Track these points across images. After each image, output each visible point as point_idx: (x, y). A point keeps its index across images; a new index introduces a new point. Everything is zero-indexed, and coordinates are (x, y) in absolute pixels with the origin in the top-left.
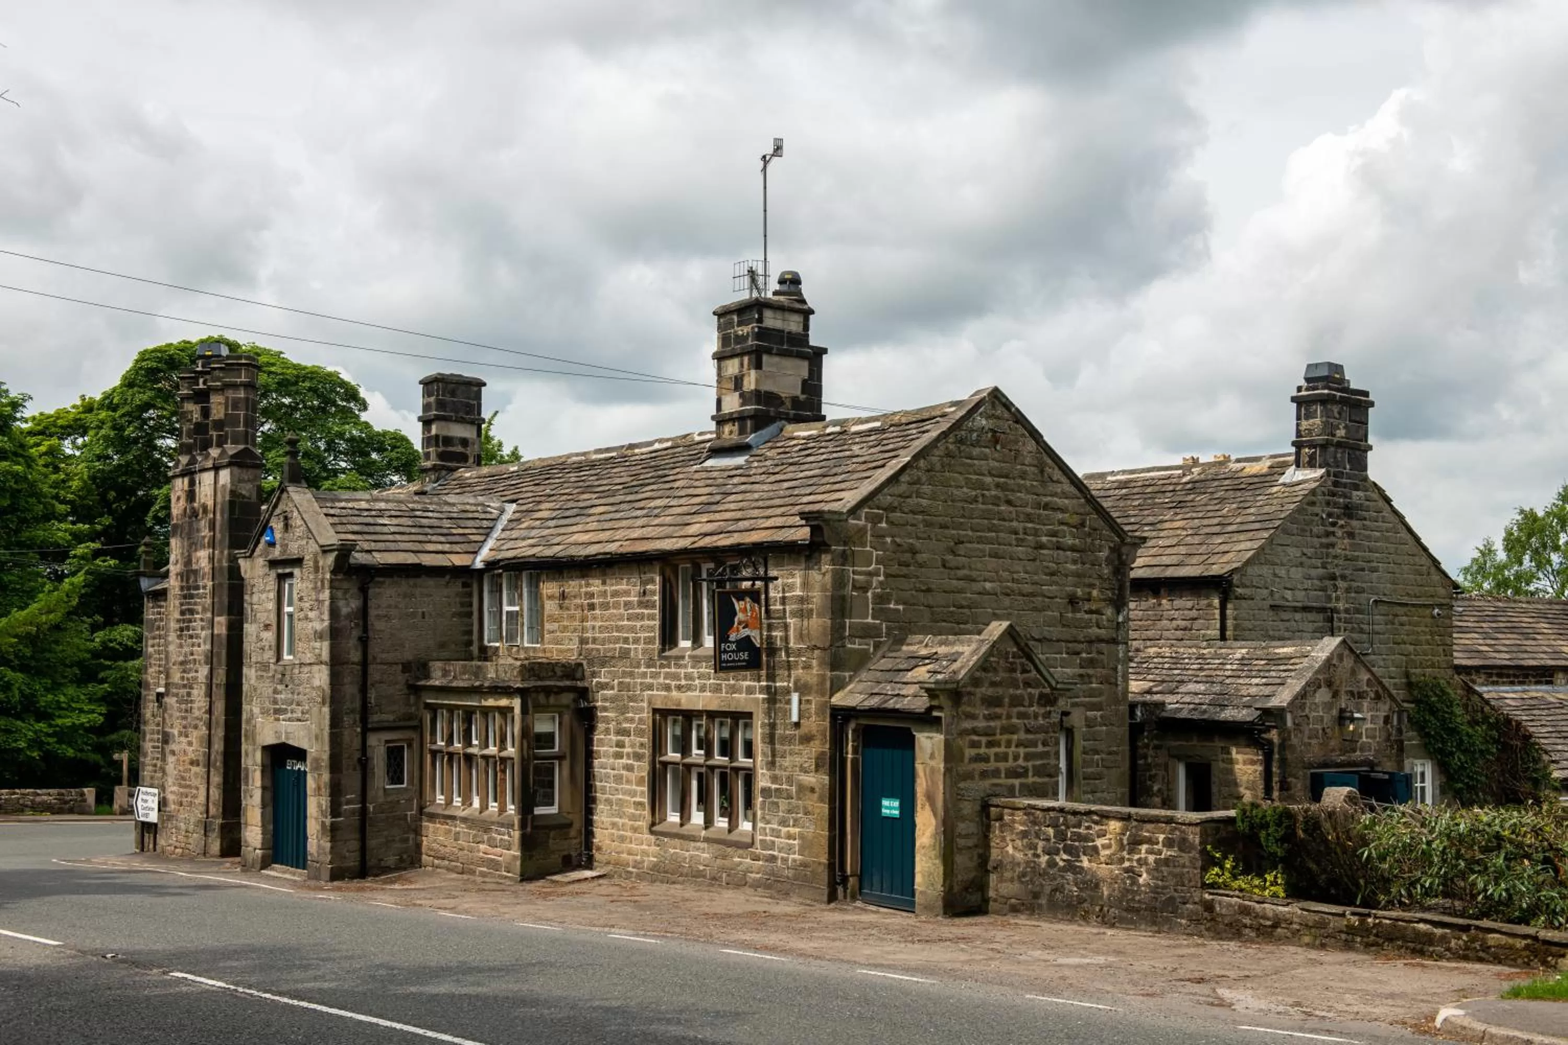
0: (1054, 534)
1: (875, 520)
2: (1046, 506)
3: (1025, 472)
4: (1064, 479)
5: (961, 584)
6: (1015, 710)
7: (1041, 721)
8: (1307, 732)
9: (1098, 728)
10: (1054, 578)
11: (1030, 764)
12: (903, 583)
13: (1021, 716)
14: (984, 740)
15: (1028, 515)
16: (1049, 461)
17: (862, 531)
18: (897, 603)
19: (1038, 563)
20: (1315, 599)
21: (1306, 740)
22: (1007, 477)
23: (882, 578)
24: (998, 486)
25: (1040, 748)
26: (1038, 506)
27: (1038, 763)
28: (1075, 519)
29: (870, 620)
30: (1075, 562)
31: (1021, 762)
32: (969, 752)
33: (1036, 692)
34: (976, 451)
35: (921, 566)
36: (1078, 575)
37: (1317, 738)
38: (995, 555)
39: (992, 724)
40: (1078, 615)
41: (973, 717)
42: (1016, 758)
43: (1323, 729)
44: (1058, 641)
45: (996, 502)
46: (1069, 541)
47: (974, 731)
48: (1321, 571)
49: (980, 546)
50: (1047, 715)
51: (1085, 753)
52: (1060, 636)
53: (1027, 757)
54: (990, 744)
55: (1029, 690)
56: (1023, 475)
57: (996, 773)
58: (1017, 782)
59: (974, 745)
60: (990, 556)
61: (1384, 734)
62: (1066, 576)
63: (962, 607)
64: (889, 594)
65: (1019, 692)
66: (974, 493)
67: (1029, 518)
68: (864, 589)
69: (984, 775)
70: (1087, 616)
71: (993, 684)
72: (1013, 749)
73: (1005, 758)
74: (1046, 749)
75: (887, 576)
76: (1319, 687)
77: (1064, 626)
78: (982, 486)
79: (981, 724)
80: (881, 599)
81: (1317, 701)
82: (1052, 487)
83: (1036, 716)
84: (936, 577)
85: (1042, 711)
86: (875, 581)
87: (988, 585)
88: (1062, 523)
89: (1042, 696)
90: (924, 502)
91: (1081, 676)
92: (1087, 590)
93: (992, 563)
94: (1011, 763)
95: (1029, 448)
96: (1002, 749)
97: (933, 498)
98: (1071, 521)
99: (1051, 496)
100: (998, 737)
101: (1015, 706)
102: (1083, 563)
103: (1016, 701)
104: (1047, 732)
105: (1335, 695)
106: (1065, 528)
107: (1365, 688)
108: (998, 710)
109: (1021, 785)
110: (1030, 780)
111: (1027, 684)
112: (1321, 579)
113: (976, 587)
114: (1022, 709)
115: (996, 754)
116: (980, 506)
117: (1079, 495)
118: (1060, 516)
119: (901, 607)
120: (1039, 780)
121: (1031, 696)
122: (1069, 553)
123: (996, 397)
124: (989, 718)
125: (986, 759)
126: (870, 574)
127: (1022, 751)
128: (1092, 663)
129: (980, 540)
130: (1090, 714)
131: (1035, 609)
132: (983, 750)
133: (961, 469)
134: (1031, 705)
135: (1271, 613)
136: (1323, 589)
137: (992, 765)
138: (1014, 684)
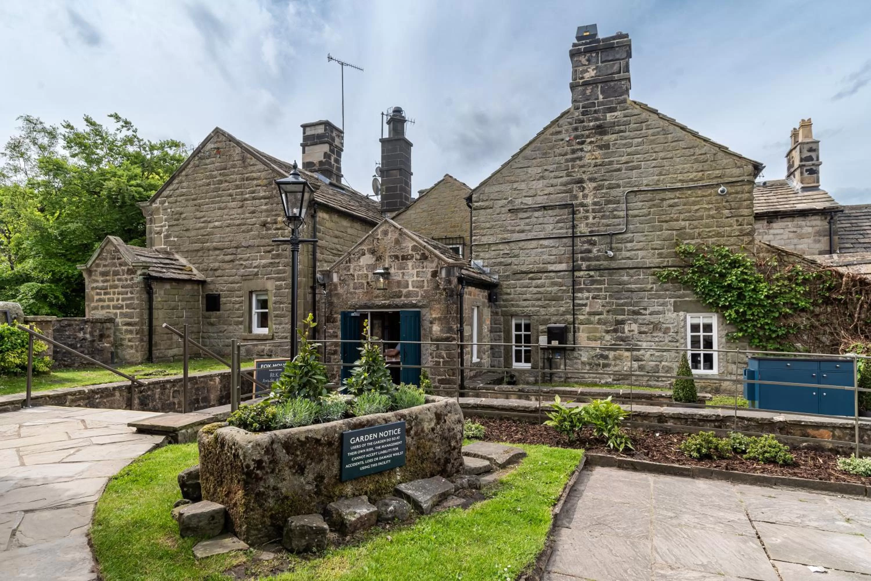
0: (253, 192)
1: (163, 203)
2: (248, 179)
3: (235, 165)
4: (258, 163)
5: (203, 225)
6: (116, 277)
7: (129, 282)
8: (352, 285)
9: (283, 290)
10: (254, 215)
11: (124, 303)
12: (176, 228)
13: (119, 280)
14: (103, 291)
15: (237, 186)
16: (249, 156)
17: (158, 209)
18: (174, 237)
19: (244, 208)
20: (558, 199)
21: (352, 290)
22: (225, 169)
23: (167, 227)
24: (220, 174)
25: (129, 295)
26: (243, 179)
27: (128, 302)
28: (265, 182)
29: (163, 246)
30: (266, 204)
31: (120, 302)
32: (96, 297)
33: (125, 268)
34: (208, 161)
35: (184, 219)
36: (267, 211)
37: (363, 288)
38: (220, 209)
39: (105, 284)
40: (270, 232)
41: (97, 281)
42: (118, 300)
43: (368, 283)
44: (258, 246)
45: (221, 182)
46: (262, 194)
47: (97, 288)
48: (565, 179)
49: (213, 206)
50: (132, 279)
51: (275, 303)
52: (259, 244)
53: (123, 300)
54: (105, 294)
55: (122, 267)
56: (234, 166)
57: (108, 307)
58: (118, 311)
59: (98, 294)
60: (218, 209)
61: (432, 285)
62: (261, 212)
63: (204, 236)
64: (170, 234)
65: (117, 269)
66: (208, 181)
67: (237, 187)
68: (159, 233)
69: (103, 307)
70: (274, 232)
71: (105, 266)
72: (116, 296)
73: (113, 300)
74: (132, 295)
75: (169, 226)
76: (364, 254)
77: (261, 238)
78: (212, 177)
79: (101, 284)
80: (167, 236)
81: (361, 264)
82: (250, 169)
83: (126, 280)
84: (191, 224)
85: (129, 277)
86: (164, 229)
87: (217, 224)
88: (257, 186)
89: (129, 270)
90: (184, 190)
91: (271, 263)
92: (274, 218)
93: (219, 213)
94: (115, 303)
95: (237, 152)
96: (112, 296)
97: (188, 188)
98: (262, 184)
99: (251, 173)
100: (109, 290)
101: (116, 275)
102: (272, 204)
103: (116, 273)
104: (132, 287)
105: (379, 259)
106: (260, 188)
107: (410, 252)
108: (108, 278)
109: (120, 312)
110: (125, 310)
111: (121, 265)
112: (565, 184)
113: (211, 225)
114: (119, 277)
115: (108, 299)
116: (212, 186)
117: (266, 168)
118: (255, 182)
119: (176, 239)
120: (128, 310)
121: (123, 270)
122: (262, 200)
123: (218, 132)
124: (104, 281)
125: (104, 301)
126: (162, 226)
127: (120, 297)
128: (278, 256)
129: (213, 203)
130: (278, 283)
131: (243, 232)
132: (103, 296)
133: (202, 171)
134: (123, 275)
135: (510, 215)
136: (570, 191)
137: (107, 303)
138: (114, 265)
